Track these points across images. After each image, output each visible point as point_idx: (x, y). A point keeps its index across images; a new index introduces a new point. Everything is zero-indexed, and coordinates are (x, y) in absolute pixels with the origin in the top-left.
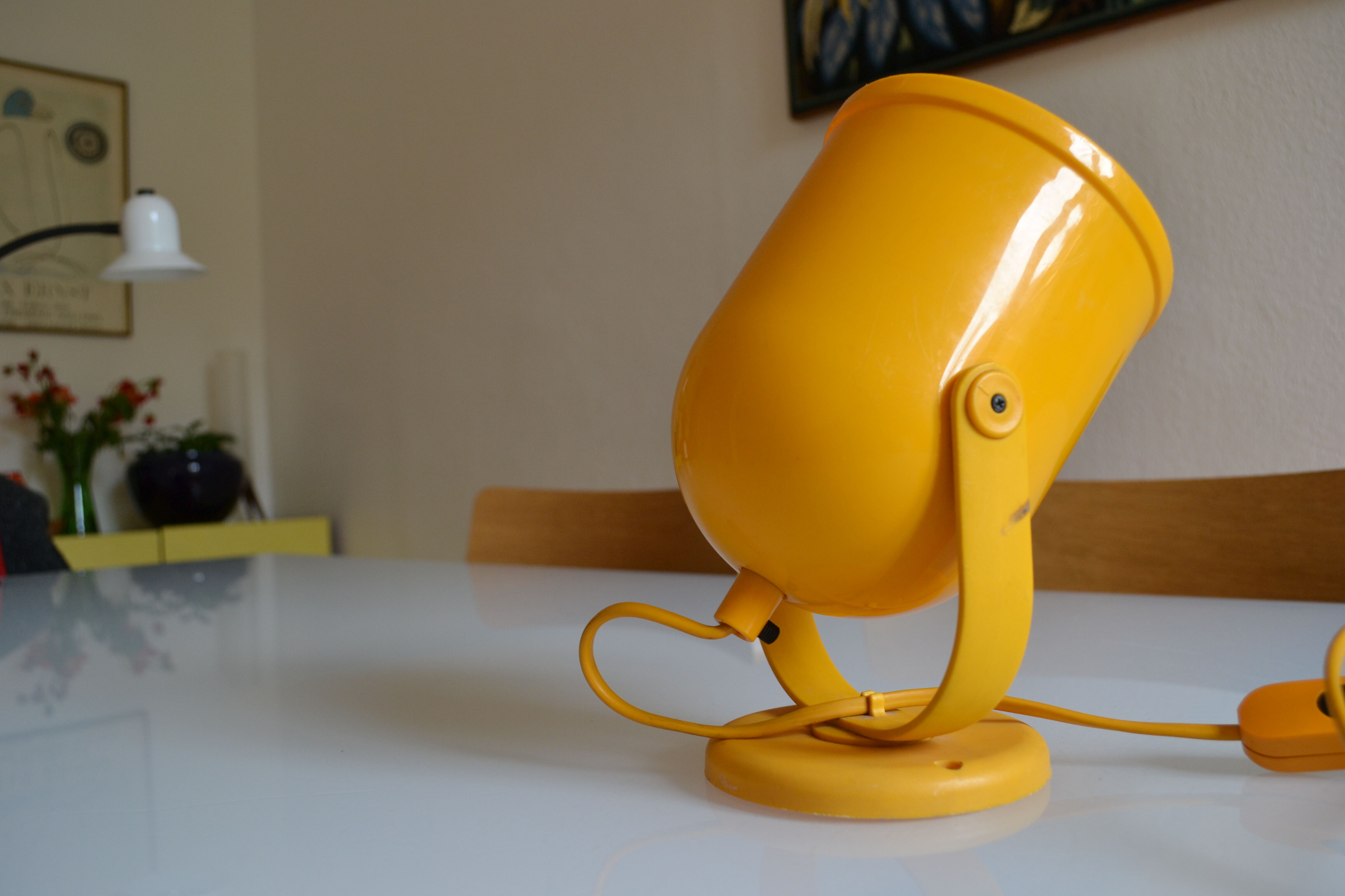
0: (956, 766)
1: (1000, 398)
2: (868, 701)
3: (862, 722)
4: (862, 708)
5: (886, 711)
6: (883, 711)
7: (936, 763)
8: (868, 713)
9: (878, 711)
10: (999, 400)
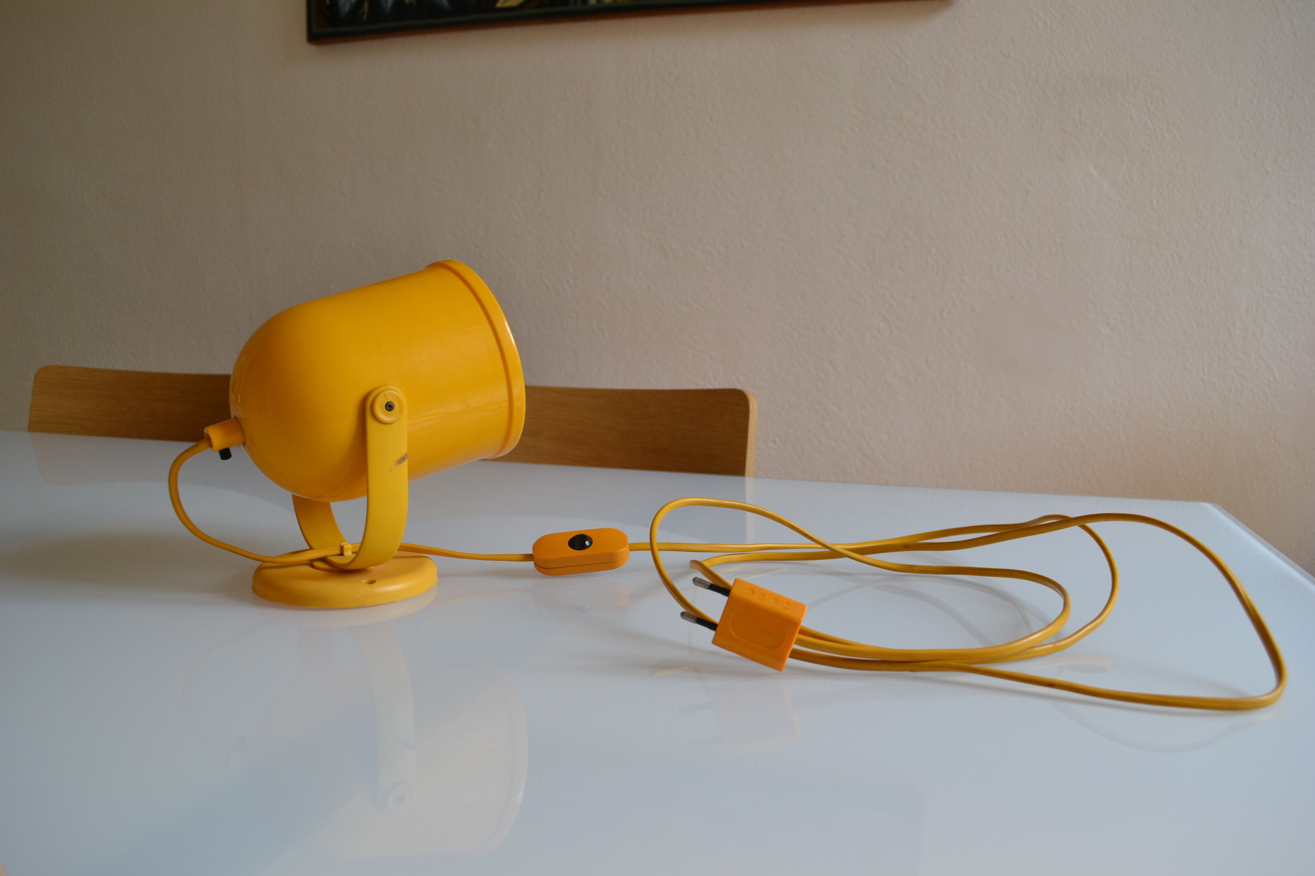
0: (372, 582)
1: (392, 405)
2: (342, 548)
3: (338, 560)
4: (338, 551)
5: (352, 553)
6: (351, 553)
7: (363, 581)
8: (342, 554)
9: (348, 553)
10: (391, 405)
